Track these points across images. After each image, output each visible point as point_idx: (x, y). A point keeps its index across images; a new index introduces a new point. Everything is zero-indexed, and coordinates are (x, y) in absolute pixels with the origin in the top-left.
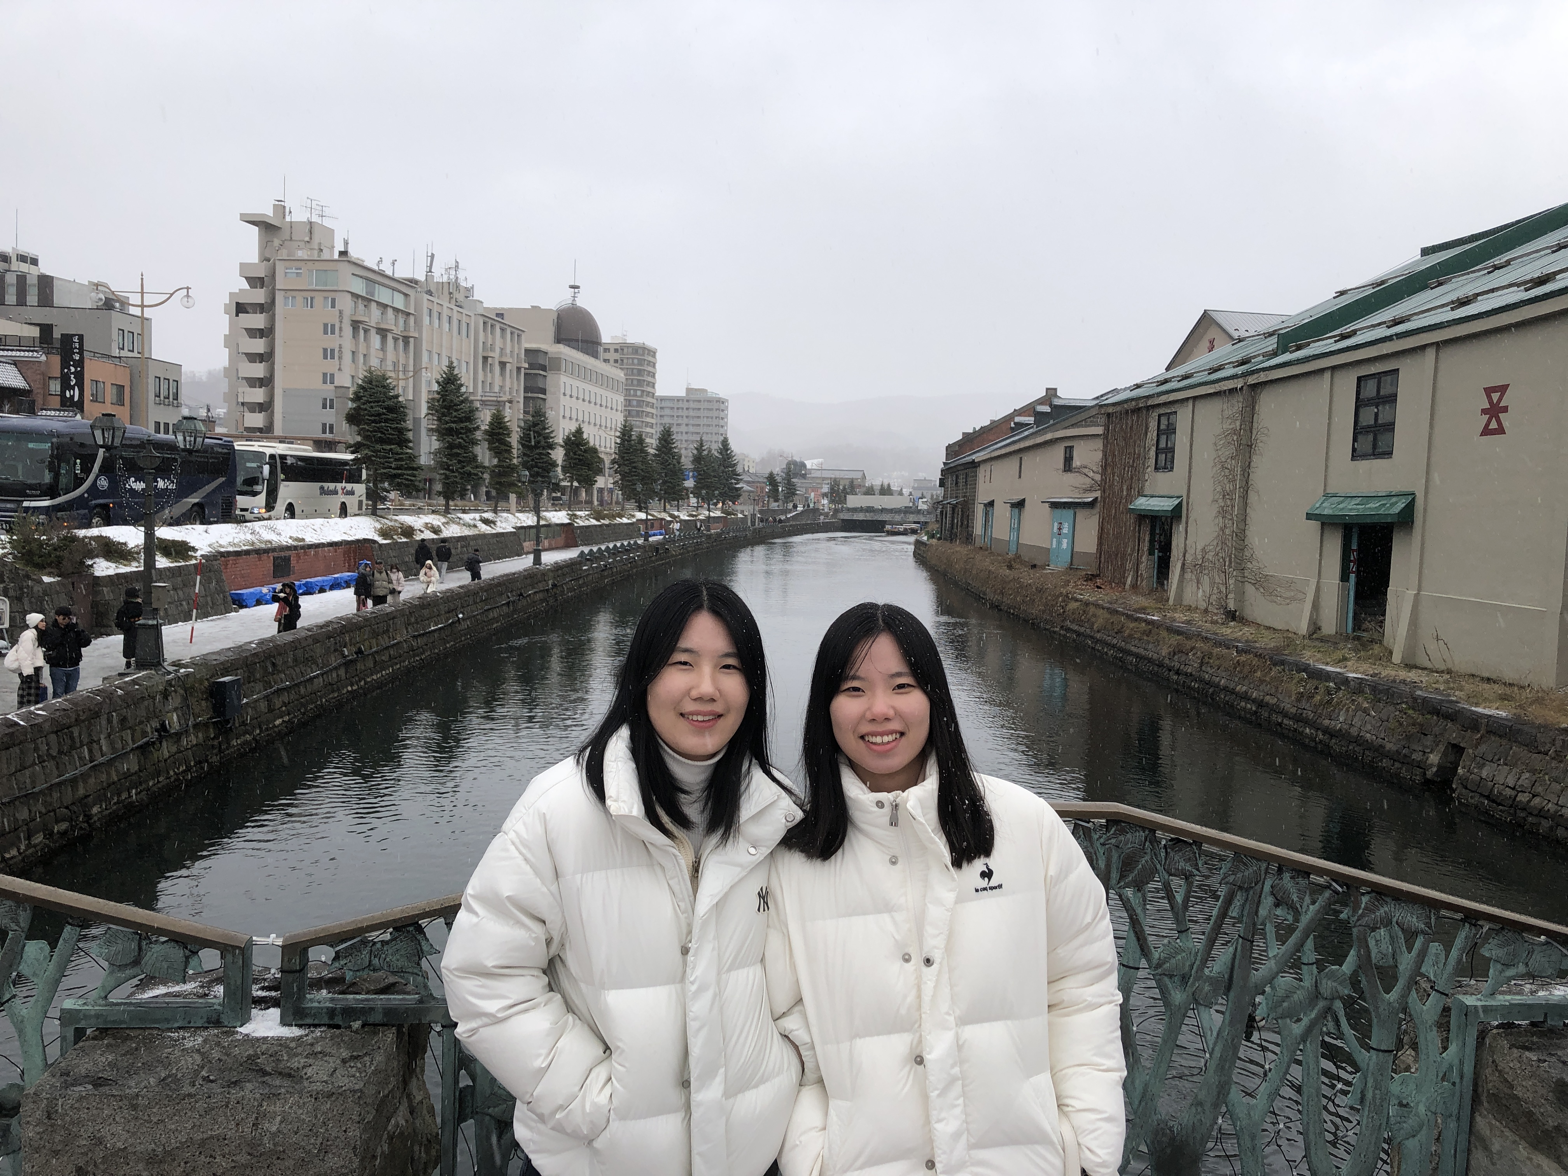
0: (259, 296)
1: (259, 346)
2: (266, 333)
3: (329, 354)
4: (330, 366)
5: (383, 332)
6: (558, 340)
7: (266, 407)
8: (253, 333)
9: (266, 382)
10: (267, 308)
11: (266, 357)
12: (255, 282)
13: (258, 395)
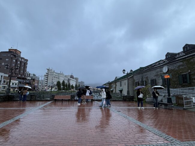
0: (47, 75)
1: (47, 79)
2: (47, 78)
3: (52, 79)
4: (52, 80)
5: (57, 77)
6: (71, 78)
7: (47, 84)
8: (46, 78)
9: (47, 82)
10: (48, 76)
11: (47, 80)
12: (47, 74)
13: (46, 83)
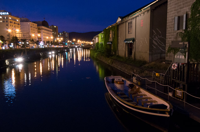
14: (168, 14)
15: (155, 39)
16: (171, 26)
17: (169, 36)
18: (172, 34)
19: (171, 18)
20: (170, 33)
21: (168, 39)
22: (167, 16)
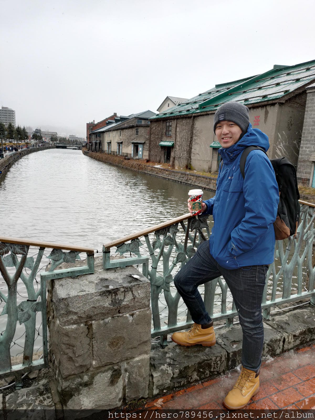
14: (306, 113)
15: (279, 147)
16: (311, 131)
17: (307, 144)
18: (311, 142)
19: (310, 120)
20: (307, 140)
21: (304, 149)
22: (305, 116)
